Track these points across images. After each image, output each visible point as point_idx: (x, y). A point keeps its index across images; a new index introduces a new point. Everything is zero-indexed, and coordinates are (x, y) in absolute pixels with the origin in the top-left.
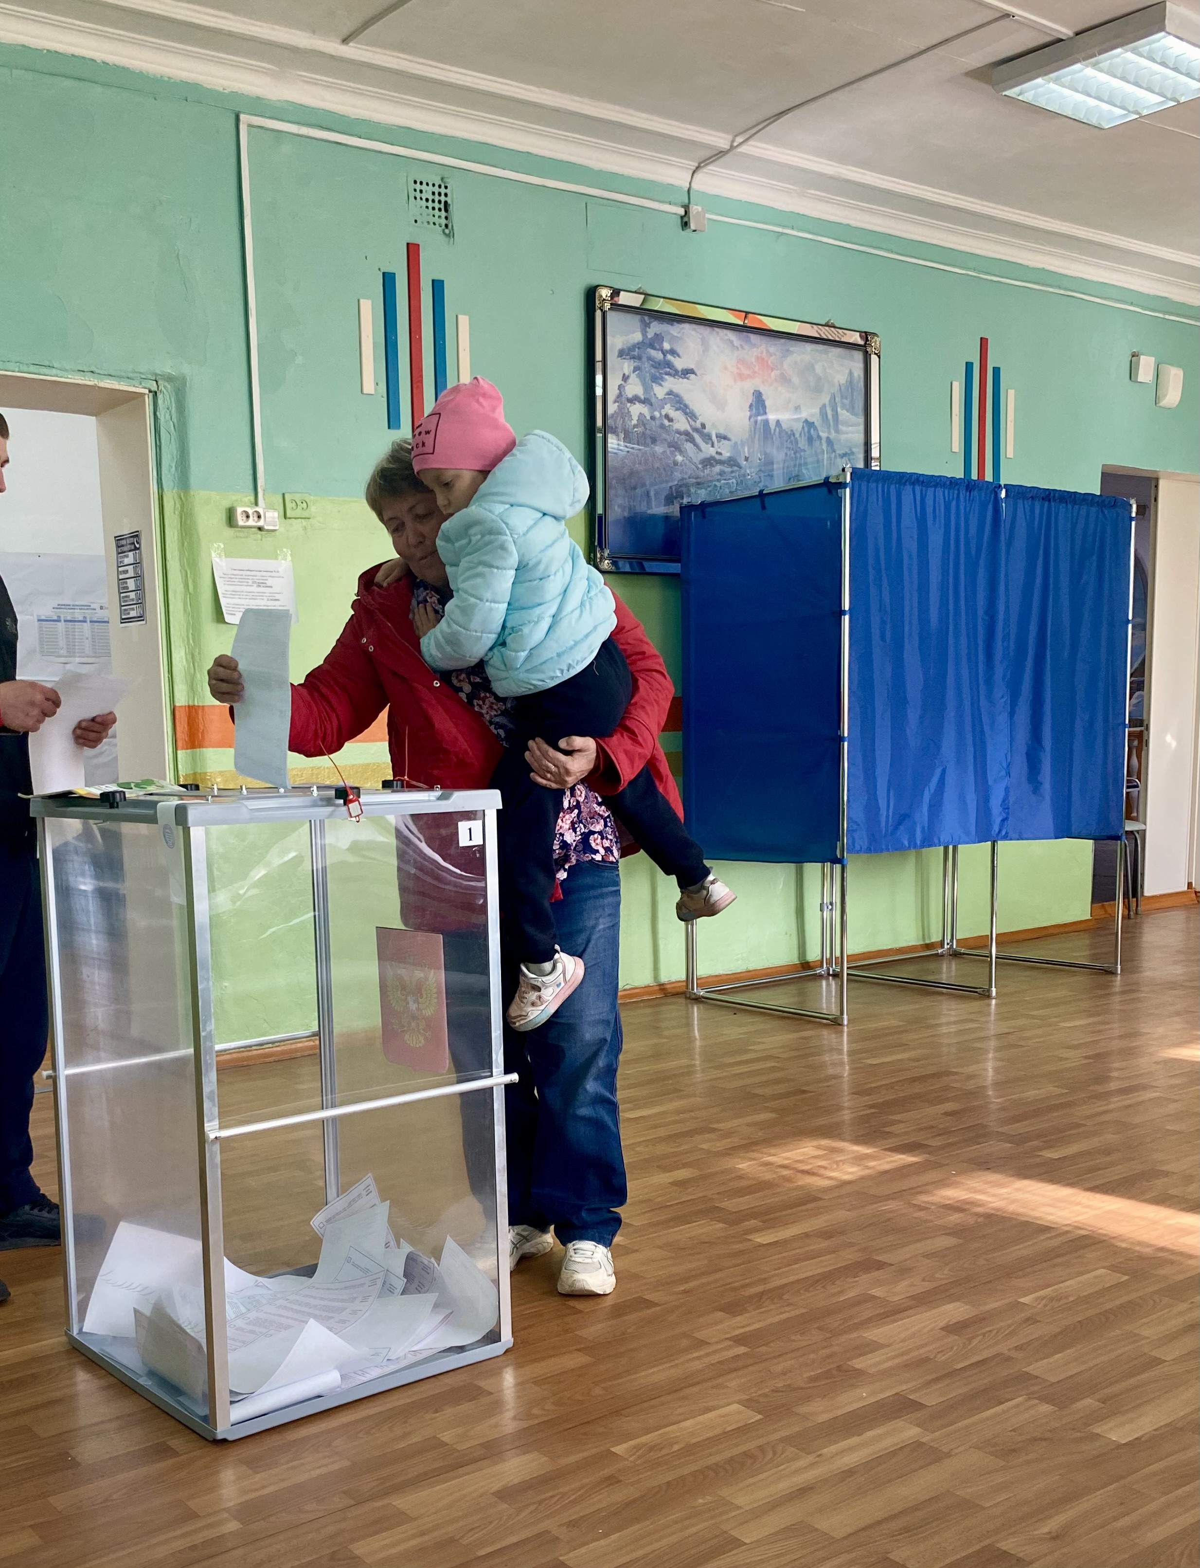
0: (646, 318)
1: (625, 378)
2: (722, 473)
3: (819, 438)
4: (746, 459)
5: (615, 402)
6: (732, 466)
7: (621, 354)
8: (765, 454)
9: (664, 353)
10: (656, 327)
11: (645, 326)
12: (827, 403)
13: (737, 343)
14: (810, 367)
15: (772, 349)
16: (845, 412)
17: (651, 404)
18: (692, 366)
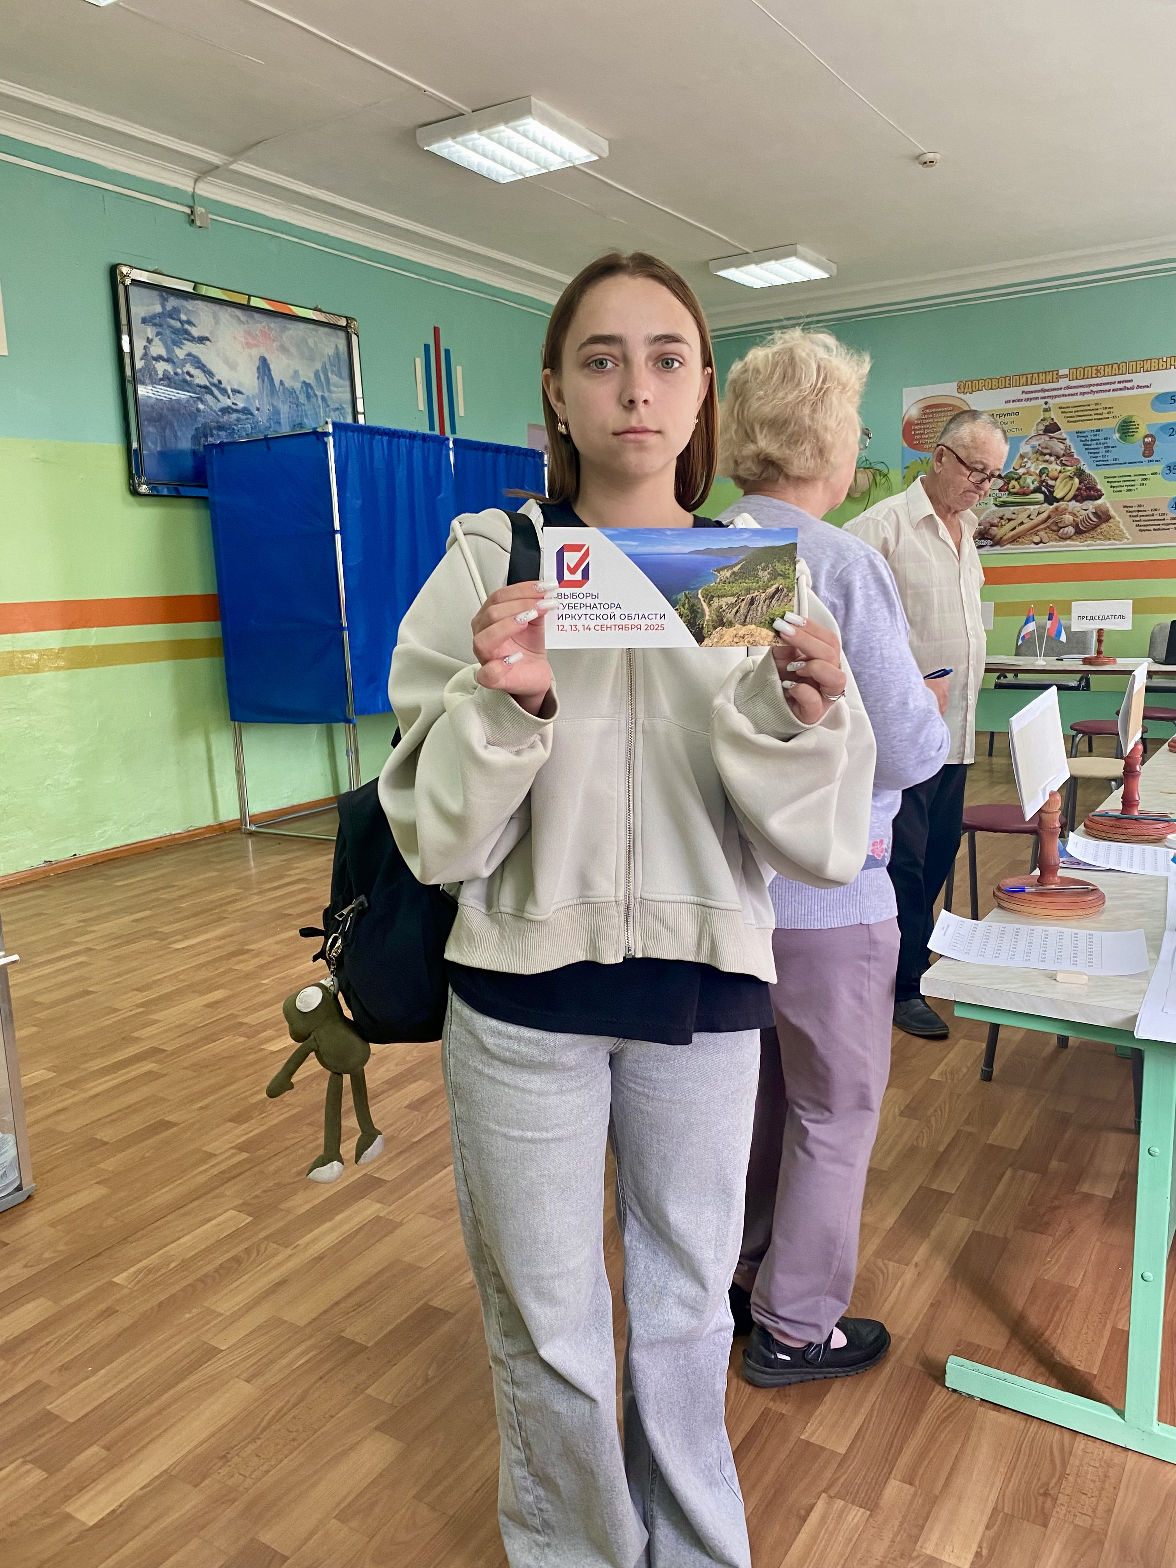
0: (164, 294)
1: (149, 341)
2: (238, 420)
3: (316, 395)
4: (258, 409)
5: (142, 359)
6: (246, 414)
7: (144, 321)
8: (273, 405)
9: (182, 322)
10: (172, 302)
11: (164, 300)
12: (320, 369)
13: (243, 318)
14: (304, 340)
15: (272, 325)
16: (334, 376)
17: (174, 363)
18: (207, 335)
